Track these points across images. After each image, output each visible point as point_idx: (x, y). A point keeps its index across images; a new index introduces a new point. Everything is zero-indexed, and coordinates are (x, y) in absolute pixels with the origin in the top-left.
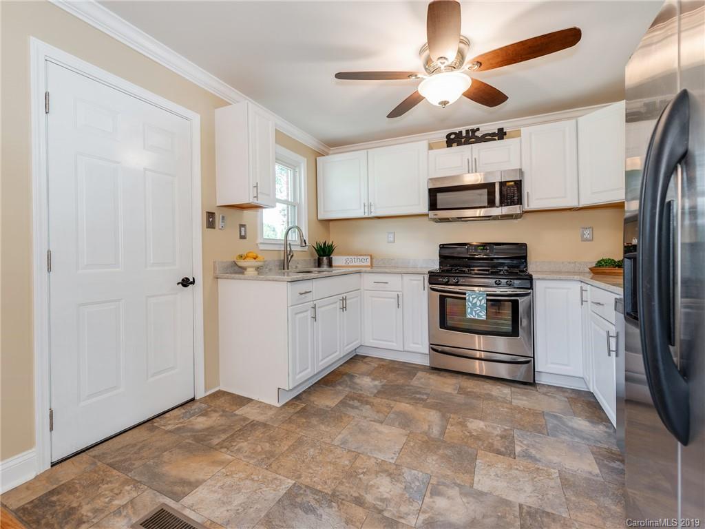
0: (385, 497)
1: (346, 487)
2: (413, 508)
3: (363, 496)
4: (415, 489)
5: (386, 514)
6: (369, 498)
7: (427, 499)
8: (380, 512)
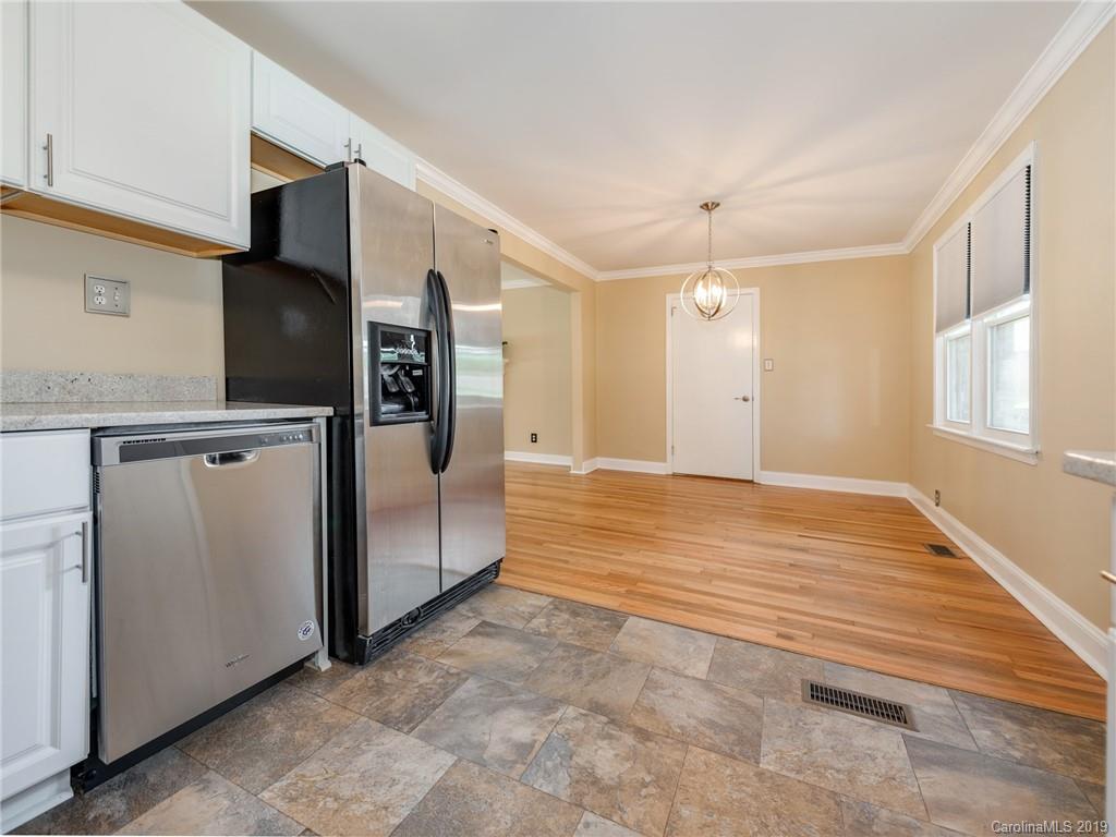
0: (605, 742)
1: (669, 758)
2: (567, 726)
3: (639, 742)
4: (556, 754)
5: (604, 719)
6: (629, 739)
7: (542, 738)
8: (612, 721)
